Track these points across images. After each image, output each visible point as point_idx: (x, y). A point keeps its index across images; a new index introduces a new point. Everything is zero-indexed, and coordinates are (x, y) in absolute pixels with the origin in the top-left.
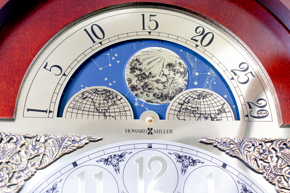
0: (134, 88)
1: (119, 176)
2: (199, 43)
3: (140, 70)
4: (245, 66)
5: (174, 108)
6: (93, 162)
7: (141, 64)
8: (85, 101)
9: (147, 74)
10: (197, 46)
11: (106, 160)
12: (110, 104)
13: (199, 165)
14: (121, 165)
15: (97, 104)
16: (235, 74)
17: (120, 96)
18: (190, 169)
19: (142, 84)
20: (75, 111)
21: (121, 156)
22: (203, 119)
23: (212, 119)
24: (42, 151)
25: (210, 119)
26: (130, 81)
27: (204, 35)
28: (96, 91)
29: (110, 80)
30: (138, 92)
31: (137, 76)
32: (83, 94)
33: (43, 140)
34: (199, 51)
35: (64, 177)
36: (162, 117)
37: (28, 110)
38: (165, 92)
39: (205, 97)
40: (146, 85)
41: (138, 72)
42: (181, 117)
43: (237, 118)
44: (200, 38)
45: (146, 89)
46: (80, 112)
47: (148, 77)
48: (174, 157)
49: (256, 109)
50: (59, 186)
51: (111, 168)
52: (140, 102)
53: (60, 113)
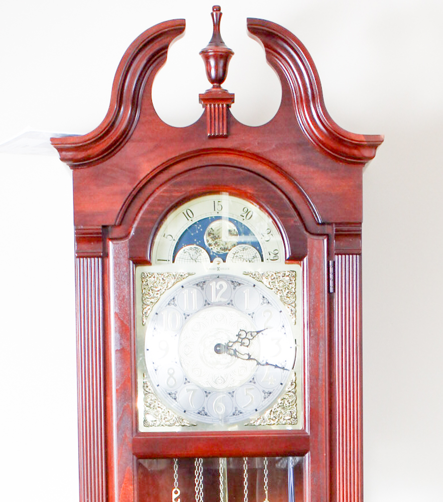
0: (210, 245)
1: (203, 292)
3: (213, 234)
5: (230, 256)
6: (191, 285)
7: (213, 231)
8: (185, 254)
9: (217, 236)
10: (243, 219)
11: (197, 284)
12: (198, 255)
13: (242, 286)
14: (204, 286)
15: (191, 256)
16: (263, 236)
17: (203, 250)
18: (237, 288)
19: (214, 242)
20: (181, 259)
21: (204, 282)
22: (245, 261)
23: (250, 261)
24: (166, 281)
25: (248, 261)
26: (208, 241)
27: (247, 213)
28: (191, 249)
29: (198, 241)
30: (212, 247)
31: (211, 238)
32: (184, 250)
33: (167, 275)
34: (244, 223)
35: (178, 293)
36: (224, 261)
37: (158, 260)
38: (226, 247)
39: (246, 250)
40: (216, 243)
41: (212, 236)
42: (234, 261)
43: (262, 260)
44: (245, 215)
45: (216, 245)
46: (183, 260)
47: (217, 238)
48: (230, 282)
49: (272, 255)
50: (176, 298)
51: (199, 288)
52: (213, 253)
53: (173, 261)
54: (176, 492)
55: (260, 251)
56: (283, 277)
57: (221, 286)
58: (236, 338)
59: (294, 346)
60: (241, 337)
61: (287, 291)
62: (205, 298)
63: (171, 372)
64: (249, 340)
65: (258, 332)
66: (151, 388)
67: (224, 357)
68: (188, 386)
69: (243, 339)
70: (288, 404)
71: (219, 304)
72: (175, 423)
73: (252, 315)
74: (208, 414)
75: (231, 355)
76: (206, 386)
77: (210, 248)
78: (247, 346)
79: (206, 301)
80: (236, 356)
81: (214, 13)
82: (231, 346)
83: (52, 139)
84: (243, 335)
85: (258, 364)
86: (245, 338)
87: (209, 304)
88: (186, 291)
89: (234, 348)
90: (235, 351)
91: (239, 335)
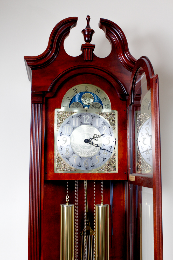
1: (80, 119)
2: (96, 92)
4: (105, 97)
5: (91, 106)
6: (76, 117)
7: (85, 97)
8: (74, 105)
9: (86, 99)
11: (78, 116)
12: (79, 105)
13: (95, 117)
14: (81, 117)
15: (76, 105)
16: (103, 99)
17: (81, 104)
18: (93, 118)
21: (81, 116)
22: (96, 108)
24: (66, 114)
25: (98, 108)
26: (82, 100)
27: (98, 90)
29: (79, 100)
32: (73, 103)
34: (96, 94)
35: (71, 119)
36: (89, 108)
37: (63, 107)
38: (89, 103)
39: (97, 104)
40: (85, 101)
41: (84, 99)
43: (103, 108)
44: (97, 91)
46: (73, 107)
48: (91, 116)
49: (107, 107)
50: (70, 121)
51: (79, 118)
52: (84, 105)
53: (69, 107)
54: (67, 197)
55: (102, 105)
56: (111, 115)
57: (87, 117)
58: (92, 137)
59: (115, 141)
60: (95, 137)
61: (112, 120)
62: (81, 122)
63: (67, 149)
64: (98, 138)
65: (101, 135)
66: (59, 156)
67: (88, 145)
68: (74, 155)
69: (95, 138)
70: (112, 163)
71: (86, 124)
72: (68, 170)
73: (99, 129)
74: (82, 166)
75: (91, 144)
76: (81, 156)
77: (83, 103)
78: (97, 140)
79: (81, 123)
80: (93, 145)
81: (88, 18)
82: (91, 140)
83: (25, 57)
84: (96, 136)
85: (101, 149)
86: (96, 137)
87: (82, 124)
88: (74, 119)
89: (92, 141)
90: (92, 143)
91: (94, 136)
